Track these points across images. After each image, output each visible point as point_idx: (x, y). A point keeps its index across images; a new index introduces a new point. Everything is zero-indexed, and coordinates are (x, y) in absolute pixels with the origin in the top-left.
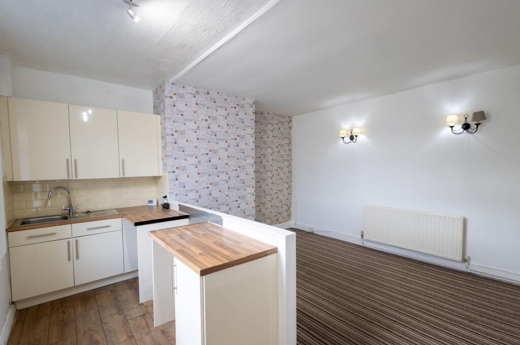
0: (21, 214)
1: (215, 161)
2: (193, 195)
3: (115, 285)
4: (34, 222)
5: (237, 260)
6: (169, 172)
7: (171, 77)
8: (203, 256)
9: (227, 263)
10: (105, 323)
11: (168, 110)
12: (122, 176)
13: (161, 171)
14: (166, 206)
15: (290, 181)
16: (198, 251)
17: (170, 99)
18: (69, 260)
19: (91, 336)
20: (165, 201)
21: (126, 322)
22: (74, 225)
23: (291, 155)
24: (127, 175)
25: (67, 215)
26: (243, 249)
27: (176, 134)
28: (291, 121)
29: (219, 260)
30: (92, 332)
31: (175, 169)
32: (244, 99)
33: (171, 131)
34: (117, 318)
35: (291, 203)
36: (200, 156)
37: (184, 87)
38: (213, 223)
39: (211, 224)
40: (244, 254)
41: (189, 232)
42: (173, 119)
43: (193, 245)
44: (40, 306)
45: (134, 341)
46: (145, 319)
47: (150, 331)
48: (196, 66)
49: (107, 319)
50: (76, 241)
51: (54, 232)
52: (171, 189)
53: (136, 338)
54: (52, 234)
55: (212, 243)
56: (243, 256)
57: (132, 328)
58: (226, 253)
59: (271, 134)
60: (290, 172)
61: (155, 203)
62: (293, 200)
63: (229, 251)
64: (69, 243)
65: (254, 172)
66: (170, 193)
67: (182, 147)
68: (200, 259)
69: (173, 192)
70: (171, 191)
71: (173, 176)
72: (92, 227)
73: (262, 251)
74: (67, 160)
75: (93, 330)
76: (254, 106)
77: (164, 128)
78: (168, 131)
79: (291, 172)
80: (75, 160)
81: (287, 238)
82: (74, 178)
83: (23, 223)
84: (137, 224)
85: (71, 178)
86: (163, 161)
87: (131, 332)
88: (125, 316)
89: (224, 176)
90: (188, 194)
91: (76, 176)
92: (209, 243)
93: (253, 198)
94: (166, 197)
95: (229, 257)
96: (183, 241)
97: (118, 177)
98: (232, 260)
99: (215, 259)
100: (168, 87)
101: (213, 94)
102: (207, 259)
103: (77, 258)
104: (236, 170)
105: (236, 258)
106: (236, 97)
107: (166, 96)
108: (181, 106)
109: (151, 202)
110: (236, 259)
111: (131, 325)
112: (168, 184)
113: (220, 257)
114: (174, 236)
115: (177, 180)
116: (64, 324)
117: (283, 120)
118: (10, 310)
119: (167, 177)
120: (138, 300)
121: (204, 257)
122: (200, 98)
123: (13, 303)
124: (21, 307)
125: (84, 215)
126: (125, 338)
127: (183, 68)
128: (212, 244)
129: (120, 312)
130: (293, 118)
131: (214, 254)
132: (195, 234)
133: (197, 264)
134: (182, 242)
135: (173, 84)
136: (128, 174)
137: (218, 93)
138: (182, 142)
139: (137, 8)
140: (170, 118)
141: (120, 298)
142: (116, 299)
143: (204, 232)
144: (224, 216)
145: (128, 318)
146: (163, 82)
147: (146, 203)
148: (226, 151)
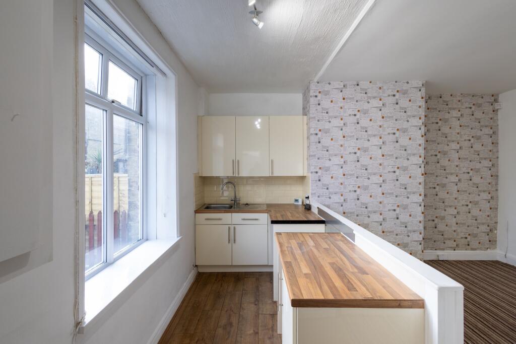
0: (208, 201)
1: (365, 160)
2: (337, 198)
3: (260, 274)
4: (214, 208)
5: (346, 300)
6: (312, 172)
7: (315, 76)
8: (307, 278)
9: (331, 300)
10: (243, 309)
11: (313, 110)
12: (271, 175)
13: (306, 171)
14: (308, 208)
15: (494, 189)
16: (306, 270)
17: (315, 98)
18: (229, 243)
19: (230, 316)
20: (308, 202)
21: (257, 316)
22: (234, 214)
23: (498, 152)
24: (275, 174)
25: (232, 205)
26: (365, 286)
27: (320, 133)
28: (496, 101)
29: (322, 292)
30: (232, 313)
31: (317, 170)
32: (408, 83)
33: (315, 130)
34: (252, 307)
35: (496, 223)
36: (346, 156)
37: (329, 84)
38: (345, 236)
39: (343, 236)
40: (362, 293)
41: (312, 242)
42: (317, 119)
43: (305, 260)
44: (211, 274)
45: (257, 339)
46: (272, 320)
47: (273, 335)
48: (336, 56)
49: (245, 305)
50: (234, 228)
51: (221, 218)
52: (312, 190)
53: (260, 337)
54: (220, 219)
55: (329, 263)
56: (359, 297)
57: (260, 325)
58: (338, 283)
59: (456, 123)
60: (495, 176)
61: (300, 203)
62: (500, 219)
63: (343, 282)
64: (229, 228)
65: (422, 175)
66: (312, 194)
67: (325, 147)
68: (302, 282)
69: (315, 193)
70: (314, 192)
71: (316, 177)
72: (246, 218)
73: (393, 298)
74: (233, 161)
75: (233, 311)
76: (423, 90)
77: (309, 129)
78: (312, 131)
79: (497, 176)
80: (238, 161)
81: (442, 291)
82: (237, 176)
83: (207, 208)
84: (273, 222)
85: (235, 175)
86: (308, 161)
87: (258, 329)
88: (258, 309)
89: (376, 179)
90: (332, 197)
91: (238, 175)
92: (325, 262)
93: (421, 209)
94: (308, 198)
95: (337, 290)
96: (300, 252)
97: (268, 176)
98: (339, 298)
99: (318, 289)
100: (313, 87)
101: (364, 84)
102: (310, 285)
103: (234, 242)
104: (394, 172)
105: (346, 295)
106: (396, 82)
107: (311, 96)
108: (326, 103)
109: (296, 201)
110: (345, 298)
111: (260, 321)
112: (310, 185)
113: (326, 287)
114: (294, 243)
115: (319, 180)
116: (218, 296)
117: (480, 101)
118: (193, 271)
119: (311, 177)
120: (272, 298)
121: (308, 280)
122: (348, 92)
123: (196, 266)
124: (201, 270)
125: (244, 206)
126: (252, 331)
127: (324, 63)
128: (328, 265)
129: (256, 303)
130: (500, 96)
131: (322, 280)
132: (317, 246)
133: (294, 288)
134: (298, 252)
135: (318, 83)
136: (277, 173)
137: (371, 82)
138: (326, 141)
139: (262, 14)
140: (314, 118)
141: (260, 289)
142: (257, 288)
143: (328, 245)
144: (358, 231)
145: (260, 312)
146: (309, 82)
147: (292, 202)
148: (381, 148)
